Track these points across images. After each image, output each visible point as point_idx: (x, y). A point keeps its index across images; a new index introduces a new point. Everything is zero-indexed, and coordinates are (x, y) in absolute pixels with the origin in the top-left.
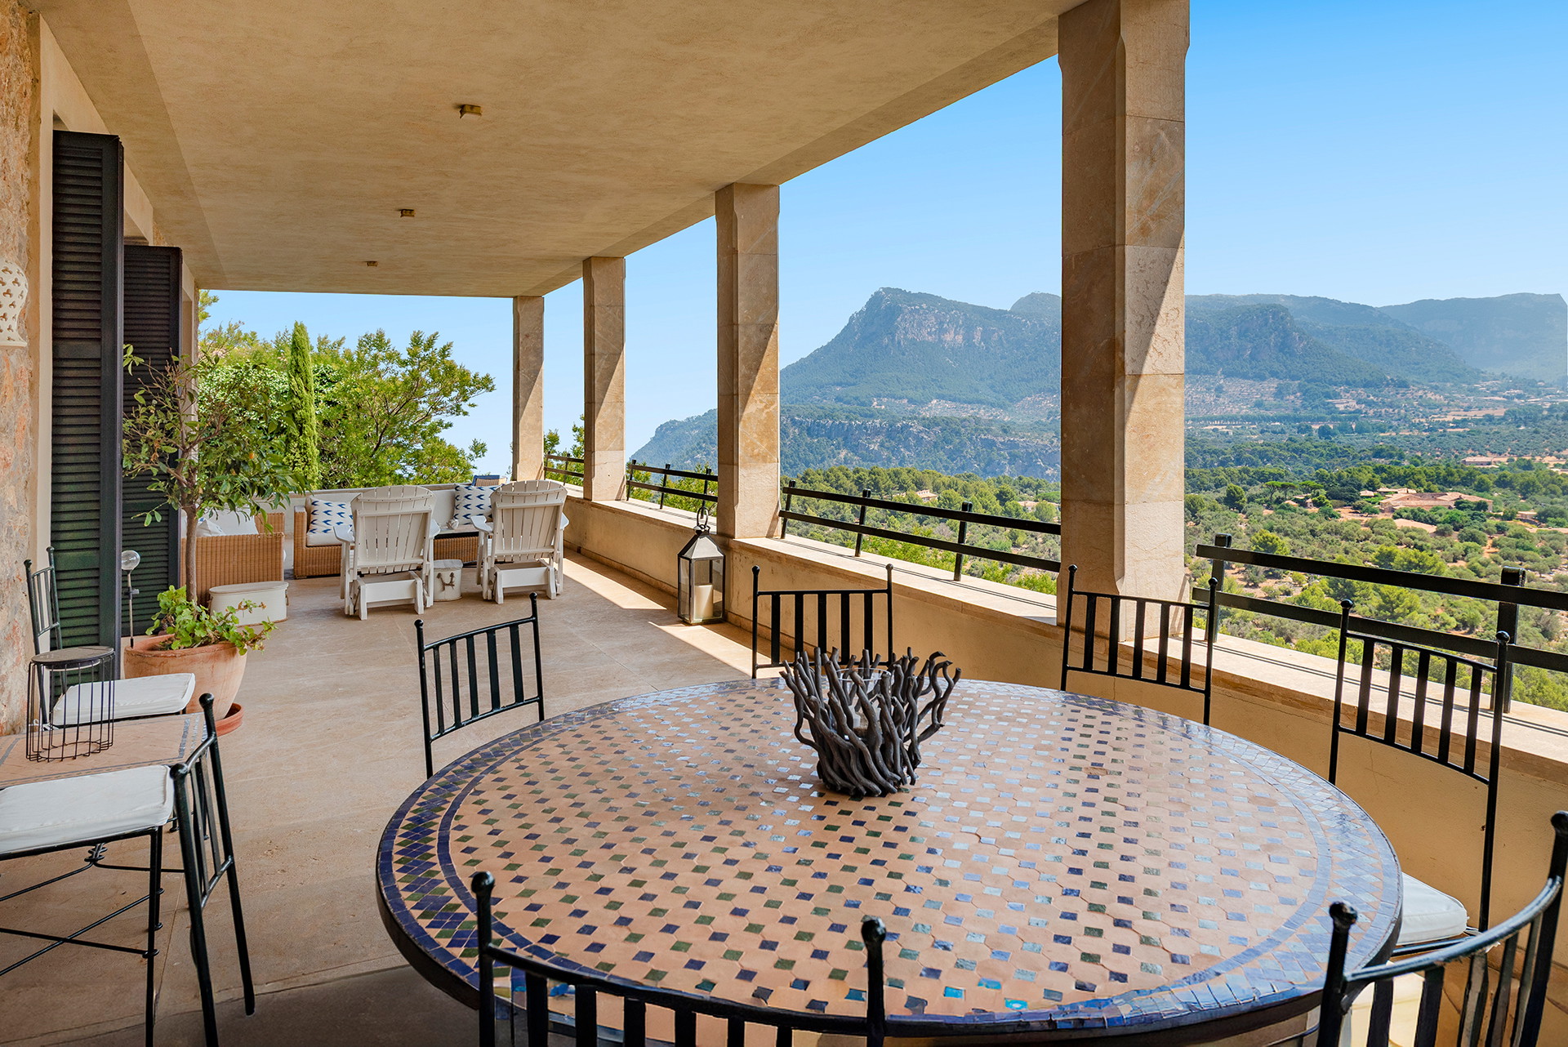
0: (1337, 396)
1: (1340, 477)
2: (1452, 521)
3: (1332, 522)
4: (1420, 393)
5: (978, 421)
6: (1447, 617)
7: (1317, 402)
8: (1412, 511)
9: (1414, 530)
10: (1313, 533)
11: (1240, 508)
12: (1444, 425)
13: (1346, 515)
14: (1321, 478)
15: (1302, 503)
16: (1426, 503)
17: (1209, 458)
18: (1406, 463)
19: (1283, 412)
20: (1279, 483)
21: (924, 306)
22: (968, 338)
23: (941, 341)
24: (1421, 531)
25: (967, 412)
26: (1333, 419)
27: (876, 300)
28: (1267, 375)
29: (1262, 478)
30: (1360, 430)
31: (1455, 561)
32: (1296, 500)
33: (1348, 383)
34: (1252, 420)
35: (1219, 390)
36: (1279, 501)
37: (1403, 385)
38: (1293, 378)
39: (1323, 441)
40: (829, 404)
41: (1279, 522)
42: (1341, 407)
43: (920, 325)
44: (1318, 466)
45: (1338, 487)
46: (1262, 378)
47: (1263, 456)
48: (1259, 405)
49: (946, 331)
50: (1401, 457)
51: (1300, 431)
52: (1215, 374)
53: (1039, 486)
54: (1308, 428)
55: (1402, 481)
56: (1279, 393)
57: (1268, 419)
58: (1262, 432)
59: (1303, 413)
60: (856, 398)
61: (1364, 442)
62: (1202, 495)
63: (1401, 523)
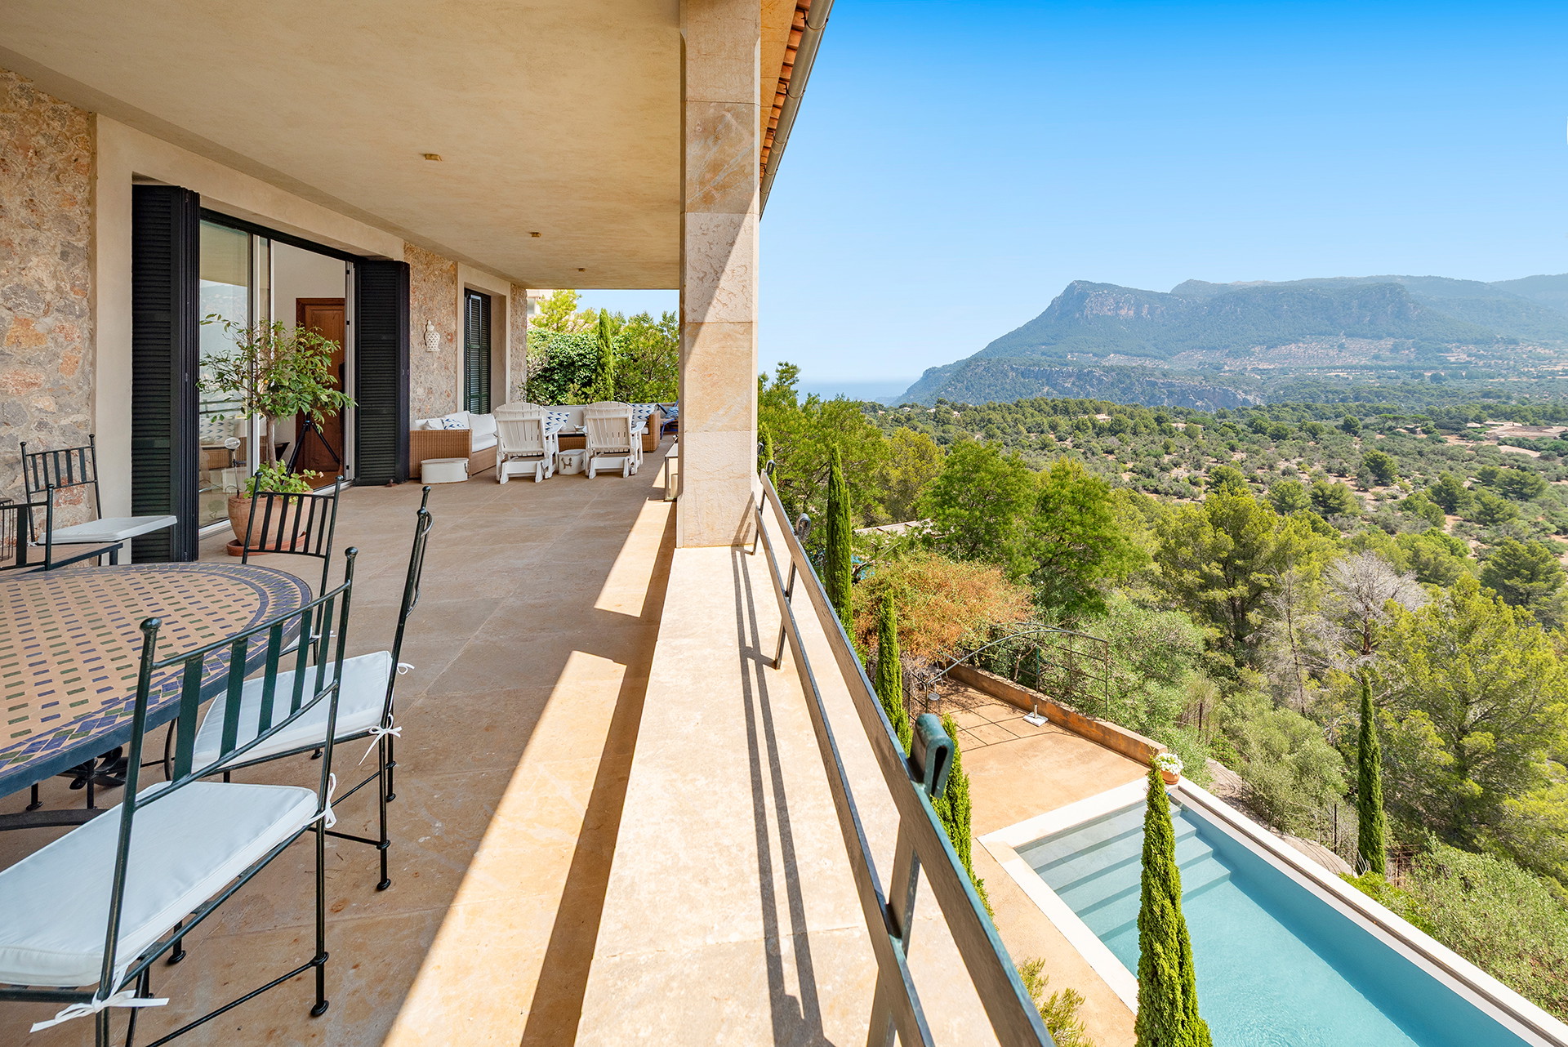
0: (1448, 350)
1: (1448, 412)
2: (1556, 449)
3: (1439, 446)
4: (1530, 348)
5: (1144, 368)
6: (1548, 524)
7: (1430, 355)
8: (1517, 440)
9: (1518, 454)
10: (1420, 453)
11: (1355, 433)
12: (1552, 373)
13: (1452, 441)
14: (1432, 413)
15: (1412, 431)
16: (1532, 434)
17: (1330, 396)
18: (1514, 403)
19: (1398, 363)
20: (1391, 416)
21: (1105, 292)
22: (1138, 313)
23: (1117, 315)
24: (1525, 456)
25: (1135, 363)
26: (1444, 368)
27: (1071, 288)
28: (1384, 335)
29: (1377, 411)
30: (1470, 377)
31: (1558, 480)
32: (1406, 428)
33: (1458, 341)
34: (1371, 369)
35: (1341, 347)
36: (1390, 429)
37: (1514, 342)
38: (1408, 338)
39: (1434, 385)
40: (1036, 357)
41: (1390, 444)
42: (1453, 359)
43: (1102, 304)
44: (1429, 404)
45: (1446, 419)
46: (1380, 338)
47: (1378, 395)
48: (1376, 357)
49: (1122, 308)
50: (1509, 398)
51: (1413, 376)
52: (1338, 335)
53: (1189, 413)
54: (1421, 375)
55: (1508, 416)
56: (1395, 349)
57: (1384, 368)
58: (1379, 377)
59: (1416, 364)
60: (1056, 353)
61: (1476, 385)
62: (1324, 422)
63: (1504, 449)
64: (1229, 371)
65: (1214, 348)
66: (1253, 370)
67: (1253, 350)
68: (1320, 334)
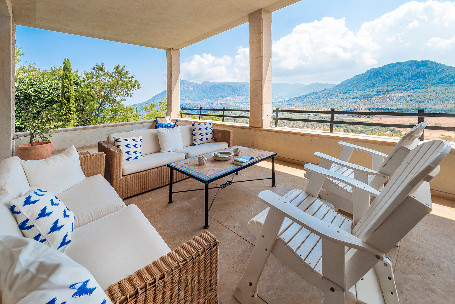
19: (246, 102)
21: (185, 83)
22: (194, 89)
23: (189, 89)
25: (194, 102)
28: (244, 95)
34: (241, 103)
35: (236, 98)
43: (185, 86)
46: (243, 96)
48: (242, 100)
49: (190, 87)
52: (235, 95)
56: (245, 98)
57: (244, 103)
58: (243, 105)
64: (215, 104)
65: (211, 98)
66: (219, 104)
67: (219, 99)
68: (232, 95)
